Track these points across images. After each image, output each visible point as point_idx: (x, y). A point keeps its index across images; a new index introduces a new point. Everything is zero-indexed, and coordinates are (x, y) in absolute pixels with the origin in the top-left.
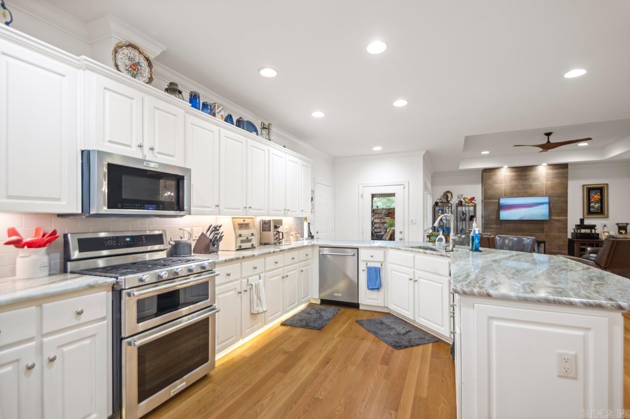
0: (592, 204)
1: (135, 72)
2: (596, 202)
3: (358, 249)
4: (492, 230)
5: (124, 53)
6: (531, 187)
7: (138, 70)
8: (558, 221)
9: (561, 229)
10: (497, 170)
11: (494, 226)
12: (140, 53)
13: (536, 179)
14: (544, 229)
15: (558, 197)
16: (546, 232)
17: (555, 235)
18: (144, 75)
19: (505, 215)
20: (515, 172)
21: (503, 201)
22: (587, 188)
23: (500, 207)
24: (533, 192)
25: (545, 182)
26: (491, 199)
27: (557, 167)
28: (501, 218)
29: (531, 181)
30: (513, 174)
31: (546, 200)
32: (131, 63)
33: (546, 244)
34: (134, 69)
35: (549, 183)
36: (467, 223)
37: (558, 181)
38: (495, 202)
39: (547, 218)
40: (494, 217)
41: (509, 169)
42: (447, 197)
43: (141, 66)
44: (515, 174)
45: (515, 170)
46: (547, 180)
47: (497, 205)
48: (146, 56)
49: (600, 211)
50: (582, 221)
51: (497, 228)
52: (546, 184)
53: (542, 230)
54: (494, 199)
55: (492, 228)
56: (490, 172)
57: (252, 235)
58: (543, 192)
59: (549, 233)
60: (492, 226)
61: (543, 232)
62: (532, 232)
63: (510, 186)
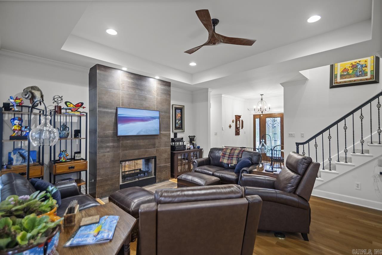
0: (177, 121)
2: (179, 120)
4: (108, 150)
6: (145, 99)
8: (165, 135)
9: (167, 143)
10: (114, 71)
11: (111, 144)
13: (149, 92)
15: (165, 112)
16: (157, 147)
17: (163, 149)
19: (124, 129)
20: (133, 79)
21: (122, 112)
23: (118, 120)
24: (147, 105)
25: (156, 96)
26: (106, 108)
27: (164, 83)
28: (120, 133)
30: (130, 81)
31: (156, 114)
33: (157, 159)
35: (159, 98)
36: (69, 141)
37: (164, 97)
38: (111, 113)
39: (157, 133)
40: (110, 132)
41: (127, 75)
42: (33, 97)
45: (132, 76)
46: (158, 95)
47: (114, 117)
49: (180, 127)
50: (175, 135)
51: (114, 147)
53: (154, 145)
54: (111, 108)
55: (108, 147)
58: (155, 106)
59: (159, 148)
60: (108, 144)
61: (155, 147)
62: (147, 149)
63: (127, 95)
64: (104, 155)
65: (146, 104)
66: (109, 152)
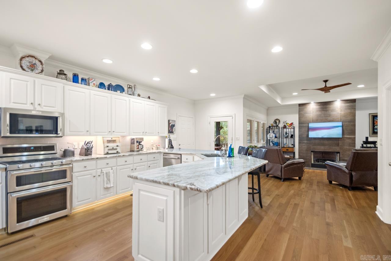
0: (376, 127)
1: (33, 68)
3: (181, 155)
4: (304, 144)
5: (26, 60)
6: (330, 115)
7: (35, 67)
8: (349, 138)
9: (351, 144)
10: (307, 105)
11: (306, 142)
12: (36, 59)
13: (333, 110)
14: (339, 144)
15: (349, 122)
16: (340, 146)
17: (347, 148)
18: (39, 69)
19: (312, 134)
20: (320, 105)
21: (311, 125)
22: (372, 115)
23: (309, 129)
24: (331, 119)
25: (340, 112)
26: (303, 124)
27: (348, 102)
28: (310, 137)
29: (330, 111)
30: (318, 107)
31: (340, 124)
32: (31, 64)
33: (340, 154)
34: (32, 67)
35: (343, 113)
37: (349, 111)
38: (306, 126)
39: (341, 136)
40: (305, 136)
41: (316, 104)
42: (276, 123)
43: (37, 65)
44: (319, 107)
45: (319, 104)
46: (341, 111)
47: (307, 128)
48: (39, 60)
50: (367, 138)
51: (307, 143)
52: (340, 114)
54: (305, 124)
55: (303, 143)
56: (302, 106)
57: (117, 146)
58: (339, 118)
59: (343, 146)
60: (304, 142)
61: (338, 146)
62: (331, 146)
63: (316, 115)
64: (302, 147)
65: (329, 118)
66: (304, 145)
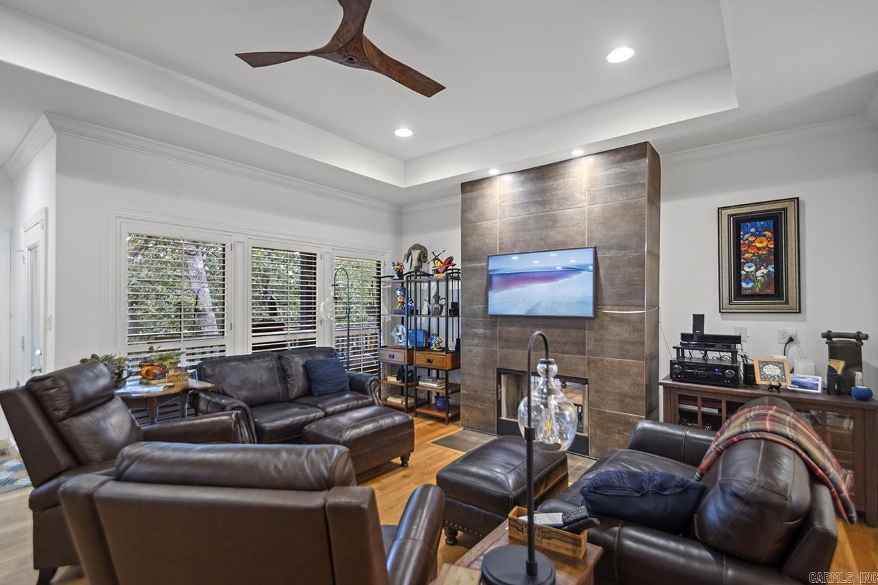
0: (748, 269)
2: (760, 262)
4: (476, 341)
6: (554, 222)
8: (620, 320)
9: (627, 347)
10: (486, 184)
11: (480, 331)
13: (565, 200)
14: (584, 344)
15: (621, 247)
16: (591, 353)
17: (611, 363)
19: (504, 301)
20: (532, 180)
21: (495, 265)
22: (729, 216)
23: (490, 282)
24: (559, 237)
25: (586, 206)
26: (475, 260)
27: (618, 157)
28: (492, 310)
29: (555, 206)
30: (517, 190)
31: (586, 258)
33: (591, 386)
35: (597, 208)
37: (621, 198)
38: (481, 269)
39: (589, 312)
40: (481, 306)
41: (511, 179)
44: (522, 189)
45: (521, 178)
46: (593, 200)
47: (485, 277)
49: (771, 291)
50: (699, 320)
51: (485, 337)
52: (590, 212)
53: (580, 347)
54: (480, 260)
55: (477, 336)
56: (472, 191)
58: (583, 234)
59: (598, 355)
60: (476, 331)
61: (582, 353)
63: (510, 224)
64: (471, 351)
65: (555, 235)
66: (477, 346)
